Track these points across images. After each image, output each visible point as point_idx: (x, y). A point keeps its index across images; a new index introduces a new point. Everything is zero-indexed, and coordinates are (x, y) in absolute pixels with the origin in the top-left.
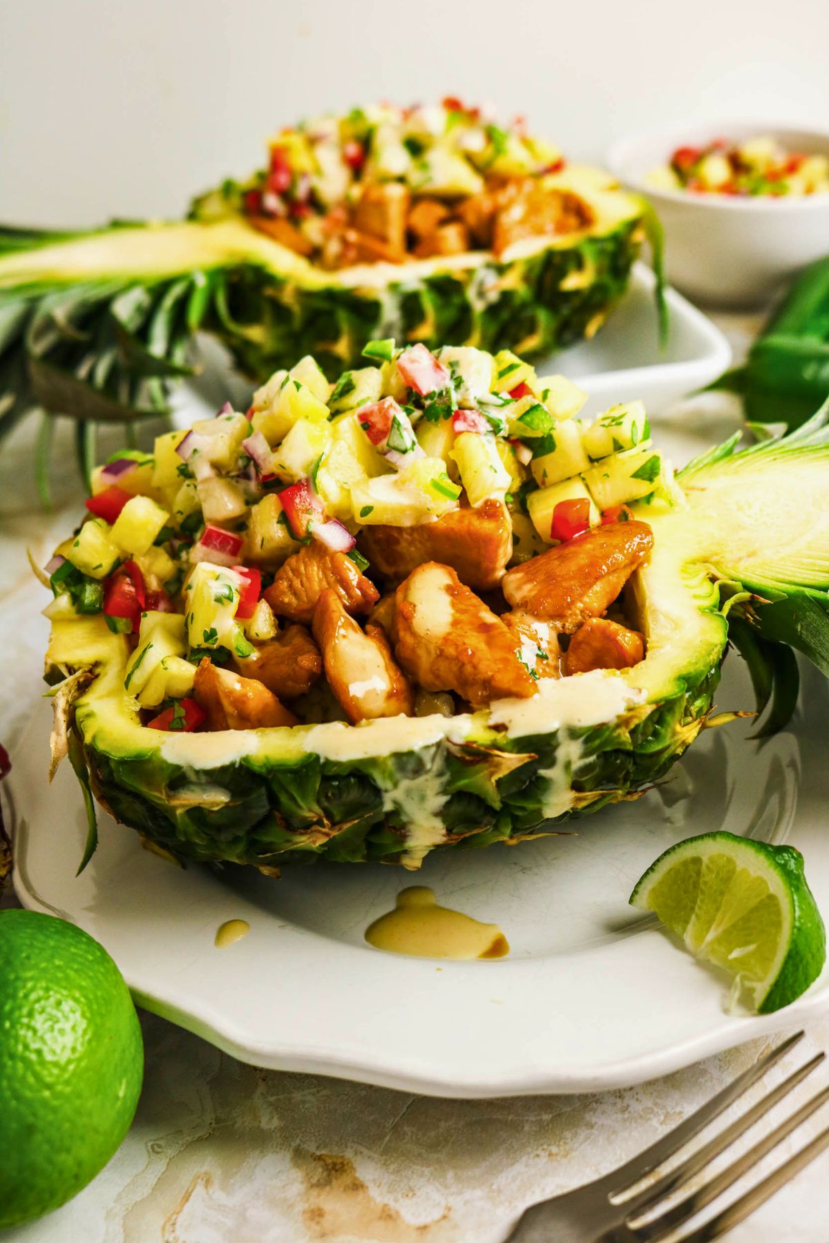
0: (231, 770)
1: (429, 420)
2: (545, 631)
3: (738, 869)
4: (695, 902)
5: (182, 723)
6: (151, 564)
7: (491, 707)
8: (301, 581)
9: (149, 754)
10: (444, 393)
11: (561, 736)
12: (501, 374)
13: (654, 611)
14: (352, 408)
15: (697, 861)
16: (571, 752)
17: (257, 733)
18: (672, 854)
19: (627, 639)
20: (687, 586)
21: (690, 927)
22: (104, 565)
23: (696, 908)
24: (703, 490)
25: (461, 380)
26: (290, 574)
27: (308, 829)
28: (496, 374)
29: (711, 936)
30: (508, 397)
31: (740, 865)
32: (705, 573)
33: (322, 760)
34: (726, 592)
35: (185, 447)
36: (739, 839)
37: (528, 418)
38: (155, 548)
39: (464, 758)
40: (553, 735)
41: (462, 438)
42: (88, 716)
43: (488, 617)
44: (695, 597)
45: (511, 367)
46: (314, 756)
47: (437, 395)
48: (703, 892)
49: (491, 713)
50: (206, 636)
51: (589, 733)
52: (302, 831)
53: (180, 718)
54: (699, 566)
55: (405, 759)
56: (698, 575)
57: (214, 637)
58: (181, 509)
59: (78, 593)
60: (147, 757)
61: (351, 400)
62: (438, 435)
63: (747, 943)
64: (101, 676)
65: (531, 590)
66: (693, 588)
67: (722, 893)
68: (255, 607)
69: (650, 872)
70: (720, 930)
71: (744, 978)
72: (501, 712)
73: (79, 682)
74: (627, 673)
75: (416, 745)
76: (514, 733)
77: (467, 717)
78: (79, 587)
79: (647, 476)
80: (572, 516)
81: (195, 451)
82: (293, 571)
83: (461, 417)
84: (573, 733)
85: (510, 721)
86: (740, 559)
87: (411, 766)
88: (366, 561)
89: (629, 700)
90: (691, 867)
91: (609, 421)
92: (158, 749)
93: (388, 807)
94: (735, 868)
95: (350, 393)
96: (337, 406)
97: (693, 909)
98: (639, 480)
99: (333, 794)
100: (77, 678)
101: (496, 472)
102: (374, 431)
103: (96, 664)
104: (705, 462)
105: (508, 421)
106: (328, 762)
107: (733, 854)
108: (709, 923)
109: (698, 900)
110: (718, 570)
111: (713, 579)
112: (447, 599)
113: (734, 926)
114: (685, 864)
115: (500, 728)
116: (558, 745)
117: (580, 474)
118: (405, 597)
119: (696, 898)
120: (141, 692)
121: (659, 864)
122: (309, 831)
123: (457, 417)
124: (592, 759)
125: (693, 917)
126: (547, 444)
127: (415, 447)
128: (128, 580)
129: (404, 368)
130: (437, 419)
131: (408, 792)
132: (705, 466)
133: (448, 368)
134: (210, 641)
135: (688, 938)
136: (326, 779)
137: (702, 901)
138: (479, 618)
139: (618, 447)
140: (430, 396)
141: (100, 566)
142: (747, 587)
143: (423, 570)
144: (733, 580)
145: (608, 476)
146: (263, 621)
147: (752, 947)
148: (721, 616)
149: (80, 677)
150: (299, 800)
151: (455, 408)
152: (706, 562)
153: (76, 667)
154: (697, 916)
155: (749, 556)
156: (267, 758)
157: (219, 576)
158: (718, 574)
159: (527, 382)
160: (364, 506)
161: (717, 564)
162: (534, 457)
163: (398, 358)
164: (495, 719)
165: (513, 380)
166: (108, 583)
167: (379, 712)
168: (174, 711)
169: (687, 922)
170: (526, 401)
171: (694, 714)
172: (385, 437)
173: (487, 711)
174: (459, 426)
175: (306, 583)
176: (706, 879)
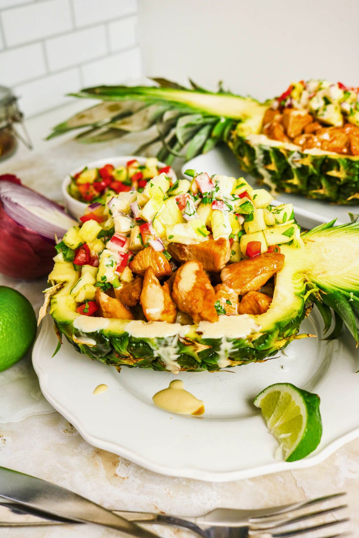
0: (96, 334)
1: (203, 203)
2: (233, 293)
3: (292, 401)
4: (274, 409)
5: (87, 311)
6: (93, 246)
7: (199, 324)
8: (143, 261)
9: (69, 323)
10: (211, 193)
11: (223, 341)
12: (238, 187)
13: (277, 291)
14: (175, 195)
15: (279, 393)
16: (226, 347)
17: (110, 320)
18: (271, 387)
19: (263, 302)
20: (294, 283)
21: (271, 418)
22: (75, 245)
23: (275, 412)
24: (314, 241)
25: (219, 189)
26: (139, 258)
27: (127, 358)
28: (235, 187)
29: (277, 424)
30: (238, 197)
31: (293, 399)
32: (303, 278)
33: (129, 336)
34: (308, 288)
35: (110, 203)
36: (295, 388)
37: (243, 206)
38: (97, 239)
39: (184, 343)
40: (220, 340)
41: (215, 212)
42: (55, 303)
43: (209, 286)
44: (295, 288)
45: (242, 185)
46: (127, 334)
47: (208, 193)
48: (278, 406)
49: (198, 326)
50: (102, 278)
51: (235, 341)
52: (124, 359)
53: (87, 309)
54: (302, 274)
55: (160, 340)
56: (300, 278)
57: (105, 279)
58: (108, 226)
59: (65, 254)
60: (68, 323)
61: (176, 191)
62: (206, 209)
63: (288, 432)
64: (65, 287)
65: (230, 277)
66: (295, 284)
67: (285, 409)
68: (124, 269)
69: (262, 392)
70: (281, 423)
71: (284, 445)
72: (203, 326)
73: (57, 288)
74: (257, 317)
75: (166, 335)
76: (204, 337)
77: (189, 327)
78: (66, 251)
79: (288, 235)
80: (254, 248)
81: (113, 205)
82: (140, 256)
83: (215, 204)
84: (228, 340)
85: (204, 331)
86: (319, 274)
87: (163, 343)
88: (170, 256)
89: (254, 330)
90: (276, 395)
91: (276, 211)
92: (73, 321)
93: (156, 355)
94: (291, 400)
95: (176, 189)
96: (171, 193)
97: (273, 412)
98: (285, 236)
99: (133, 349)
100: (56, 287)
101: (225, 227)
102: (181, 205)
103: (65, 282)
104: (319, 229)
105: (235, 206)
106: (131, 337)
107: (292, 394)
108: (278, 419)
109: (276, 409)
110: (309, 278)
111: (305, 281)
112: (195, 277)
113: (285, 423)
114: (275, 392)
115: (200, 333)
116: (221, 343)
117: (263, 231)
118: (180, 273)
119: (275, 408)
120: (77, 296)
121: (266, 390)
122: (127, 359)
123: (214, 203)
124: (237, 350)
125: (273, 415)
126: (250, 217)
127: (195, 214)
128: (84, 251)
129: (197, 181)
130: (206, 203)
131: (163, 352)
132: (318, 231)
133: (215, 183)
134: (104, 280)
135: (269, 423)
136: (131, 343)
137: (277, 410)
138: (205, 286)
139: (278, 223)
140: (206, 193)
141: (73, 245)
142: (318, 286)
143: (190, 263)
144: (313, 283)
145: (273, 233)
146: (126, 275)
147: (289, 434)
148: (303, 298)
149: (58, 286)
150: (120, 349)
151: (214, 199)
152: (305, 273)
153: (58, 282)
154: (275, 415)
155: (323, 273)
156: (110, 331)
157: (110, 256)
158: (308, 279)
159: (248, 191)
160: (170, 235)
161: (309, 275)
162: (245, 221)
163: (196, 177)
164: (199, 329)
165: (241, 190)
166: (77, 251)
167: (157, 318)
168: (85, 305)
169: (270, 417)
170: (245, 199)
171: (285, 336)
172: (184, 208)
173: (198, 325)
174: (214, 207)
175: (144, 263)
176: (281, 401)
